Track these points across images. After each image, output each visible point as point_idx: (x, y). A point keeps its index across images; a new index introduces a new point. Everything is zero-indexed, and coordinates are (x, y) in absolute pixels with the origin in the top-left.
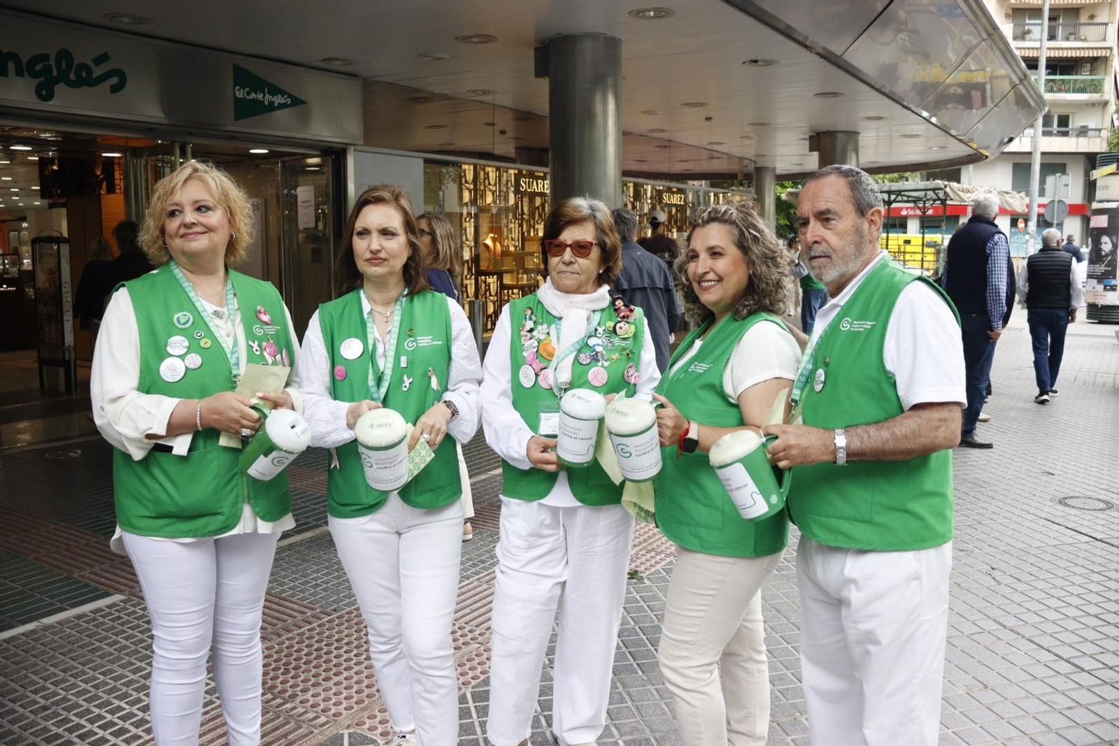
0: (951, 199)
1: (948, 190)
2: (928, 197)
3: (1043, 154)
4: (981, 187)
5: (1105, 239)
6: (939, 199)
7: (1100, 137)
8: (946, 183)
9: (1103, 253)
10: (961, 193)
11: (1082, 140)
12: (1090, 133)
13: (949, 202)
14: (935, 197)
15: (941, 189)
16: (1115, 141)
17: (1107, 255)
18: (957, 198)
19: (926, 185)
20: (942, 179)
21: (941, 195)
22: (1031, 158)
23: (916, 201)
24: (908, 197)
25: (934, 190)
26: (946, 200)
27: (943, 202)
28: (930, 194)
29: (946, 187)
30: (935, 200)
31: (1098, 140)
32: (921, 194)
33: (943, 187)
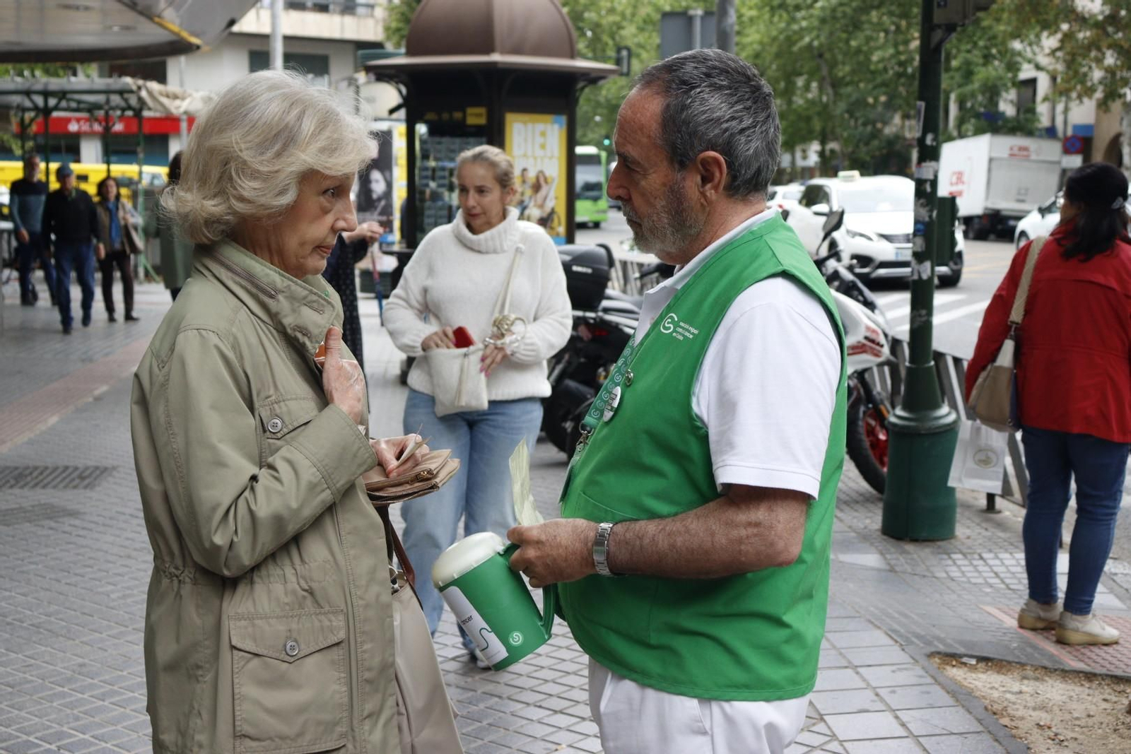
0: (150, 109)
1: (144, 94)
2: (113, 104)
3: (287, 39)
4: (197, 91)
5: (376, 175)
6: (130, 108)
7: (372, 16)
8: (140, 82)
9: (375, 196)
10: (165, 100)
11: (348, 20)
12: (360, 10)
13: (146, 114)
14: (123, 104)
15: (131, 92)
16: (394, 25)
17: (379, 199)
18: (159, 107)
19: (108, 85)
20: (133, 75)
21: (133, 101)
22: (268, 44)
23: (91, 108)
24: (79, 102)
25: (121, 92)
26: (141, 110)
27: (138, 113)
28: (115, 99)
29: (139, 88)
30: (123, 110)
31: (370, 22)
32: (100, 98)
33: (134, 88)
